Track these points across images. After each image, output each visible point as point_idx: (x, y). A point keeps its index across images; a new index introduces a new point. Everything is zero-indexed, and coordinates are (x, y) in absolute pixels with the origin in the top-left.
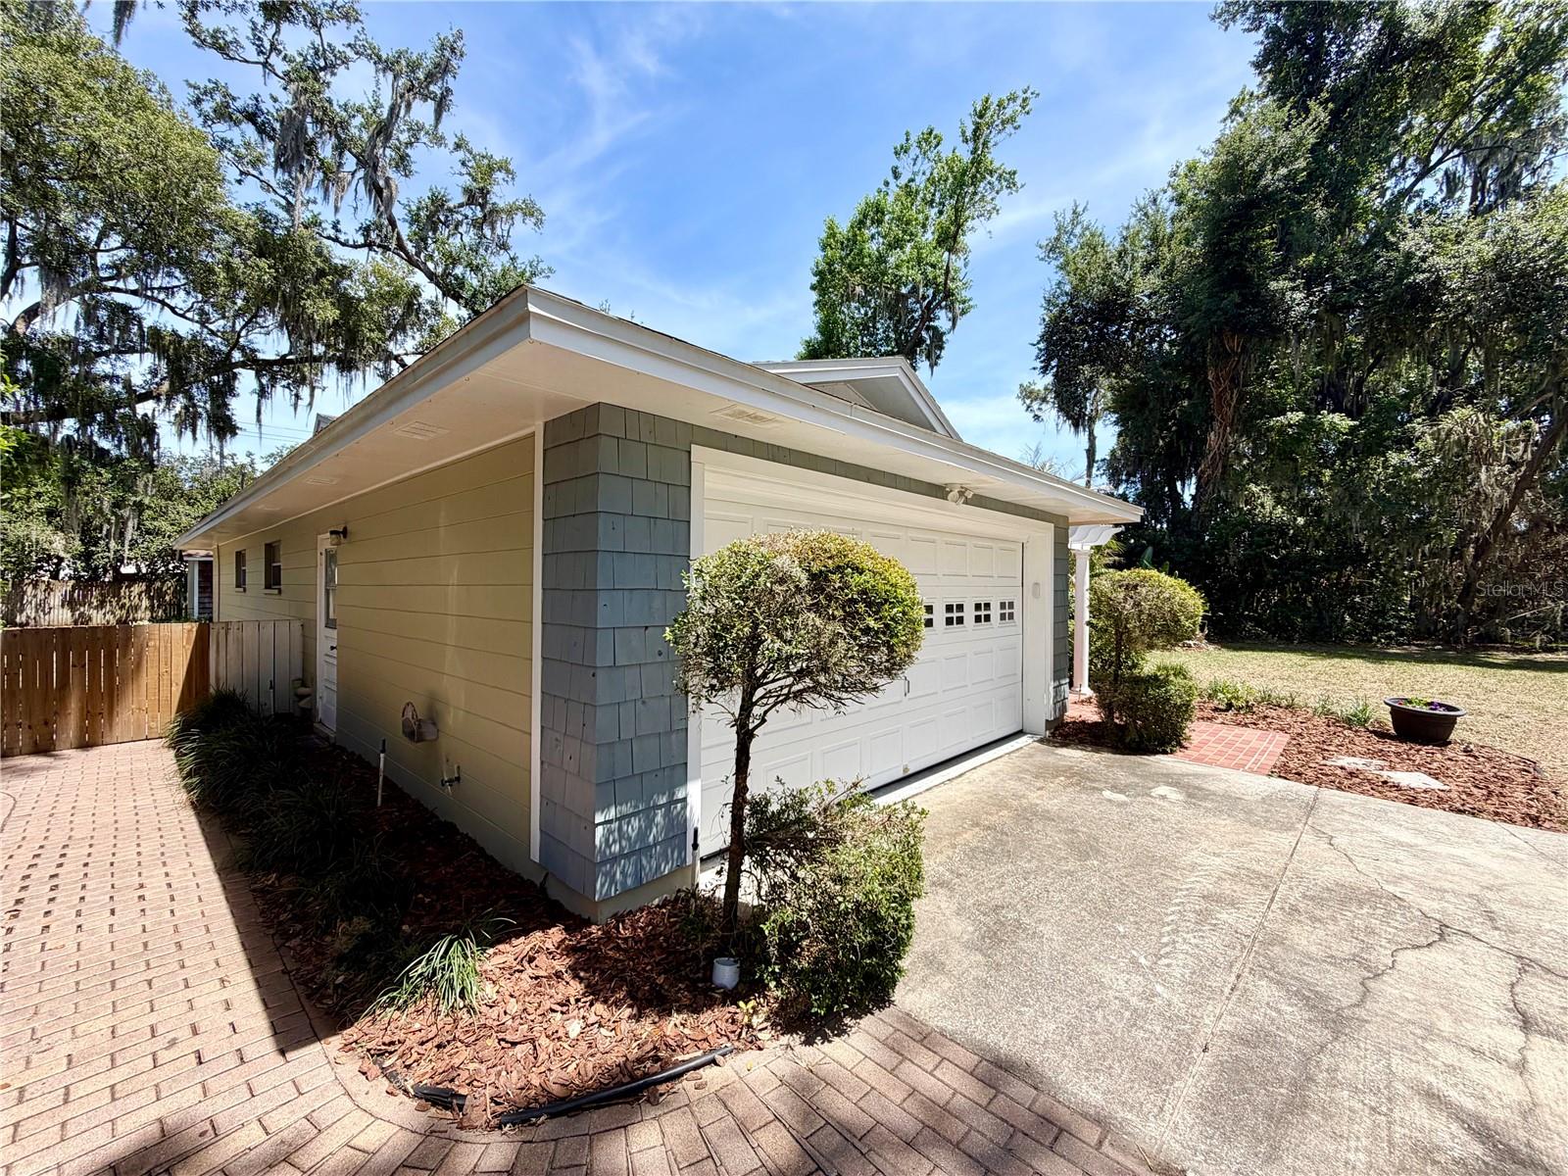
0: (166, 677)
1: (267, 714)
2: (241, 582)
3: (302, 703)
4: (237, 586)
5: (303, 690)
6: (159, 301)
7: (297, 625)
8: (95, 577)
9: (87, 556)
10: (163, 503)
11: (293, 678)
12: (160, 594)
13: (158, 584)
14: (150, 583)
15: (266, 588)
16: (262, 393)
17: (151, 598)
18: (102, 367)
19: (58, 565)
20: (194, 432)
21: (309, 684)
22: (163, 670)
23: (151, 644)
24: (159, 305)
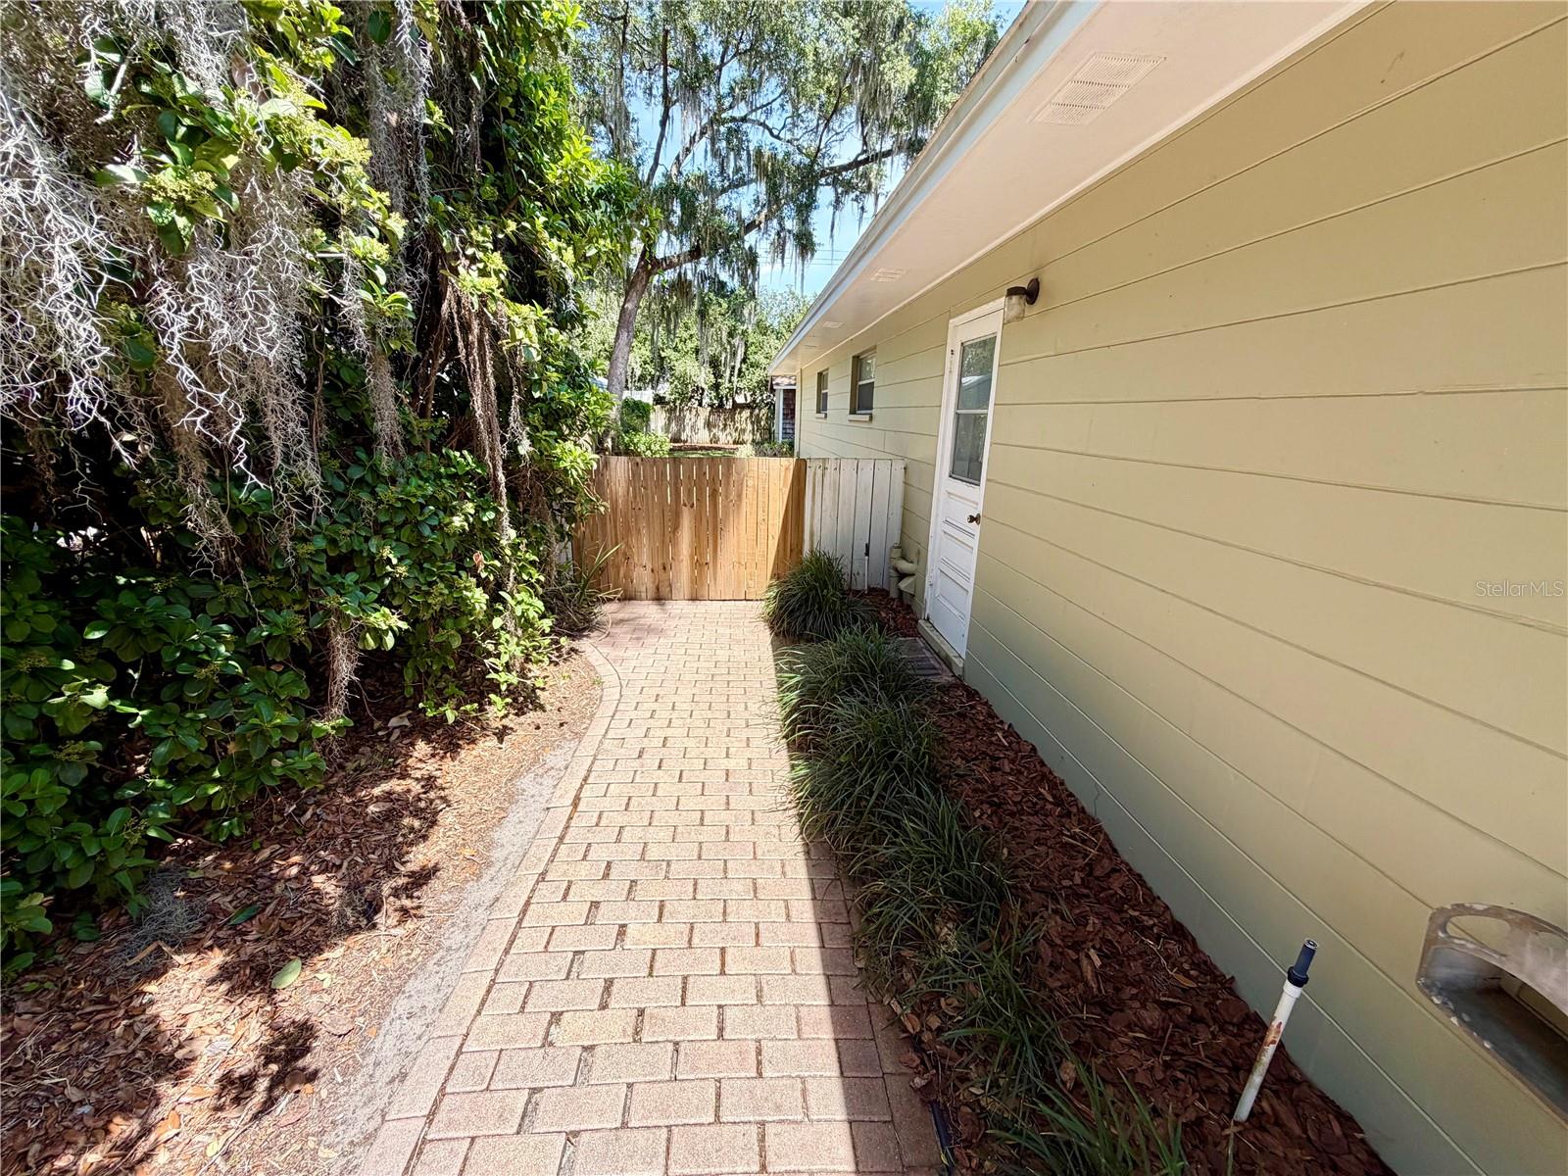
0: (763, 527)
1: (859, 588)
2: (822, 405)
3: (904, 585)
4: (818, 412)
5: (904, 566)
6: (761, 124)
7: (899, 466)
8: (721, 405)
9: (716, 387)
10: (761, 338)
11: (889, 546)
12: (759, 420)
13: (757, 411)
14: (753, 409)
15: (851, 413)
16: (837, 204)
17: (752, 423)
18: (722, 202)
19: (702, 394)
20: (783, 258)
21: (913, 557)
22: (760, 518)
23: (750, 483)
24: (761, 128)
